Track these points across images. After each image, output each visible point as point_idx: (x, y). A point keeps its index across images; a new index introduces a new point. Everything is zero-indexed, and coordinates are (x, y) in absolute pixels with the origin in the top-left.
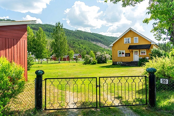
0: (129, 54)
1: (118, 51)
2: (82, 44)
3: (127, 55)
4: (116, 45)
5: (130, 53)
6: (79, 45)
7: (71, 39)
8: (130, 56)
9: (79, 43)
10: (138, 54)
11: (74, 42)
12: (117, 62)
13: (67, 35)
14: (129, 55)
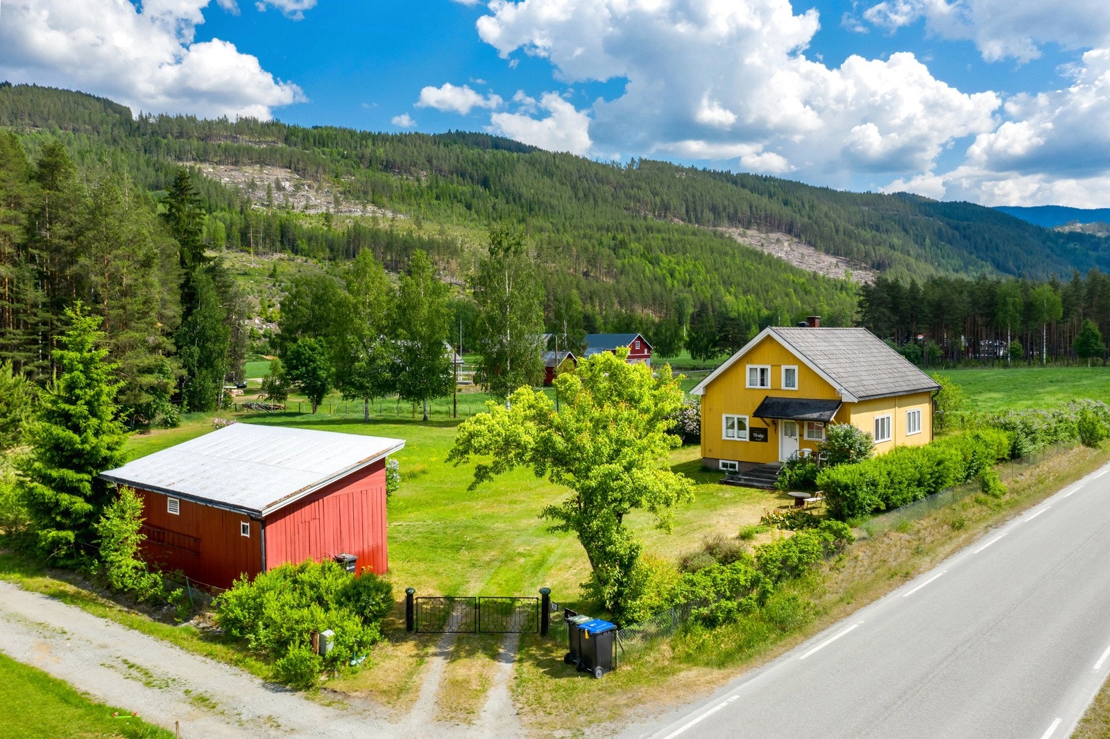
0: (764, 431)
1: (724, 417)
2: (669, 251)
3: (755, 435)
4: (716, 388)
5: (765, 426)
6: (655, 262)
7: (601, 221)
8: (765, 440)
9: (649, 248)
10: (798, 437)
11: (623, 244)
12: (718, 460)
13: (581, 195)
14: (761, 436)
